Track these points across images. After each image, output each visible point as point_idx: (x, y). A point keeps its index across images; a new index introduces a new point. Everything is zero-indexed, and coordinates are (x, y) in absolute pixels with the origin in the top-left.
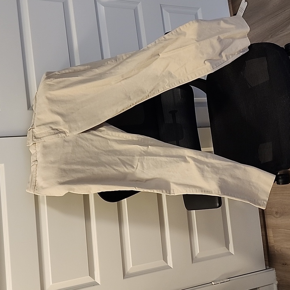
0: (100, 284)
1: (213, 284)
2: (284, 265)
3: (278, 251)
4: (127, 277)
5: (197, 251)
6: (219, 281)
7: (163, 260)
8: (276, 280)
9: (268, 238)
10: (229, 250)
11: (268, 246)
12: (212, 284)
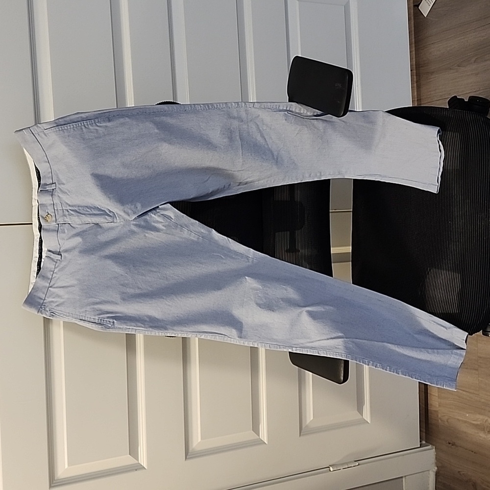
0: (146, 468)
1: (332, 470)
2: (450, 445)
3: (444, 421)
4: (191, 456)
5: (309, 416)
6: (342, 464)
7: (253, 430)
8: (434, 465)
9: (429, 398)
10: (362, 416)
11: (428, 409)
12: (330, 470)
